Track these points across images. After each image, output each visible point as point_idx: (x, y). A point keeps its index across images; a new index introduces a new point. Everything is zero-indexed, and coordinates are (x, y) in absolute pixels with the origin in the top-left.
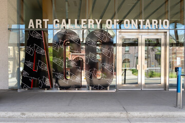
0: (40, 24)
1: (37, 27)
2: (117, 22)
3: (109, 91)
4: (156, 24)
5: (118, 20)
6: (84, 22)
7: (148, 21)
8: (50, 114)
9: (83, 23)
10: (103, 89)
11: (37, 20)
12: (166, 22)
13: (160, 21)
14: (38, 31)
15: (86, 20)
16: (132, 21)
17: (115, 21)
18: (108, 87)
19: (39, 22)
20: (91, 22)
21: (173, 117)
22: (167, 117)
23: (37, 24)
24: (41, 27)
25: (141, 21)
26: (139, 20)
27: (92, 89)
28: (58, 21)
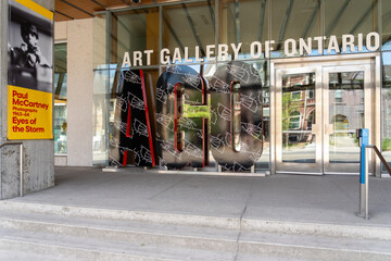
0: (140, 59)
1: (135, 64)
2: (270, 45)
3: (252, 174)
4: (351, 43)
5: (273, 42)
6: (211, 49)
7: (333, 39)
8: (106, 213)
9: (208, 53)
10: (244, 170)
11: (135, 53)
12: (373, 38)
13: (360, 36)
14: (134, 71)
15: (213, 46)
16: (301, 40)
17: (267, 43)
18: (253, 168)
19: (138, 56)
20: (223, 49)
21: (340, 236)
22: (325, 235)
23: (135, 59)
24: (141, 64)
25: (320, 39)
26: (316, 39)
27: (223, 170)
28: (168, 52)
